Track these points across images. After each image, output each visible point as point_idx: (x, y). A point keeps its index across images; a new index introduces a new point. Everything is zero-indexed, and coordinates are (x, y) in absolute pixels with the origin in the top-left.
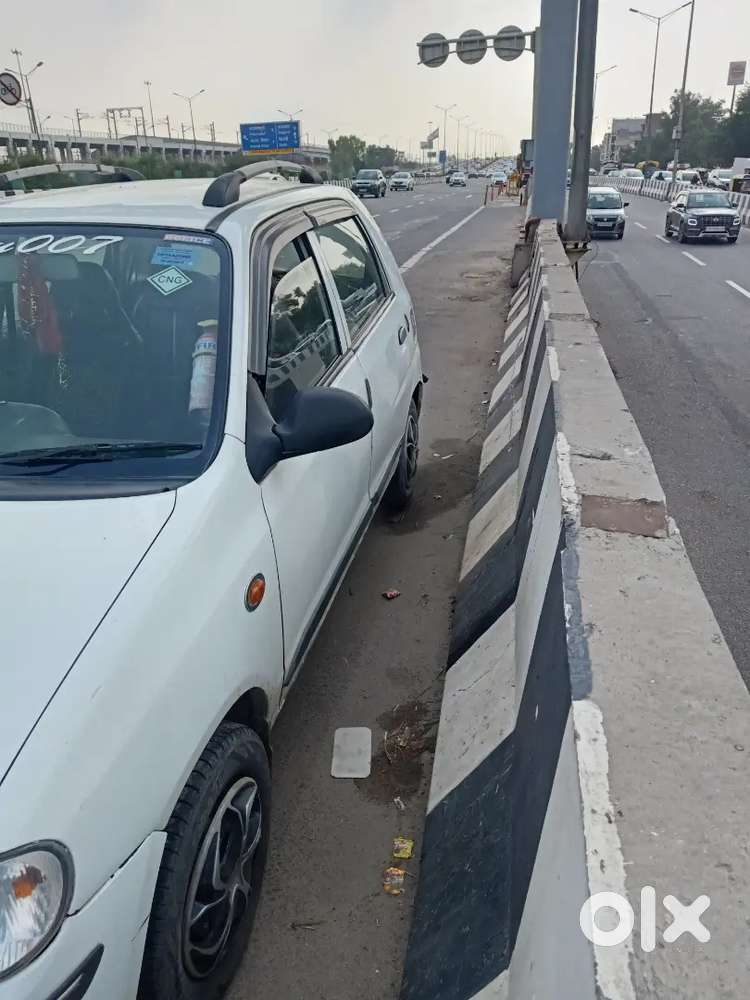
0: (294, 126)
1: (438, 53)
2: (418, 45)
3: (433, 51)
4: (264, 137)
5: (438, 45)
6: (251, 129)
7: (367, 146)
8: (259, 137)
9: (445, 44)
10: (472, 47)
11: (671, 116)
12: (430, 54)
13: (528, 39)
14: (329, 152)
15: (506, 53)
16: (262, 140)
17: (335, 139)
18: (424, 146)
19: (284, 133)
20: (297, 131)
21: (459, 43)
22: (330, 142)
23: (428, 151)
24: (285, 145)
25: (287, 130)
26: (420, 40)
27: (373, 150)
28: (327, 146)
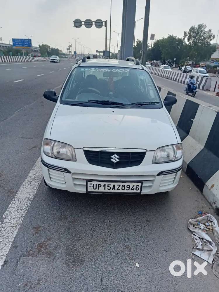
0: (30, 40)
1: (79, 24)
2: (74, 21)
3: (78, 24)
4: (20, 43)
5: (79, 22)
6: (16, 40)
7: (51, 47)
8: (19, 43)
9: (81, 22)
10: (88, 24)
11: (136, 47)
12: (77, 24)
13: (104, 23)
14: (39, 48)
15: (98, 26)
16: (20, 44)
17: (41, 45)
18: (68, 49)
19: (27, 42)
20: (31, 42)
21: (85, 22)
22: (39, 46)
23: (68, 51)
24: (27, 46)
25: (28, 41)
26: (74, 20)
27: (52, 49)
28: (38, 47)
